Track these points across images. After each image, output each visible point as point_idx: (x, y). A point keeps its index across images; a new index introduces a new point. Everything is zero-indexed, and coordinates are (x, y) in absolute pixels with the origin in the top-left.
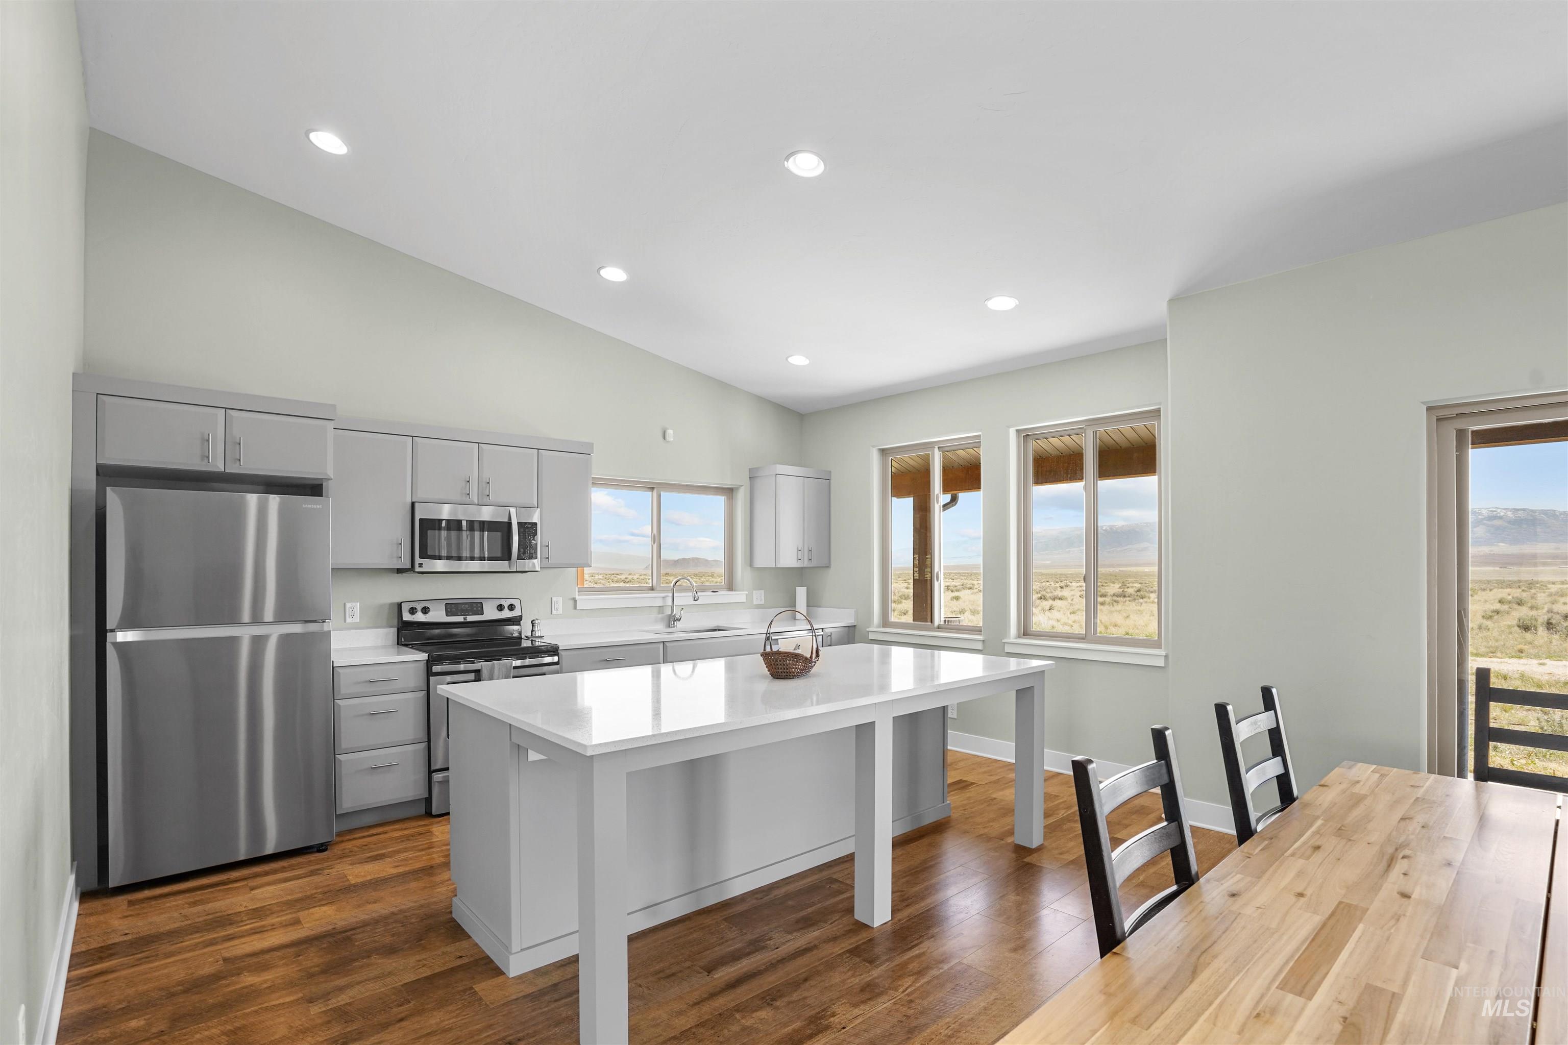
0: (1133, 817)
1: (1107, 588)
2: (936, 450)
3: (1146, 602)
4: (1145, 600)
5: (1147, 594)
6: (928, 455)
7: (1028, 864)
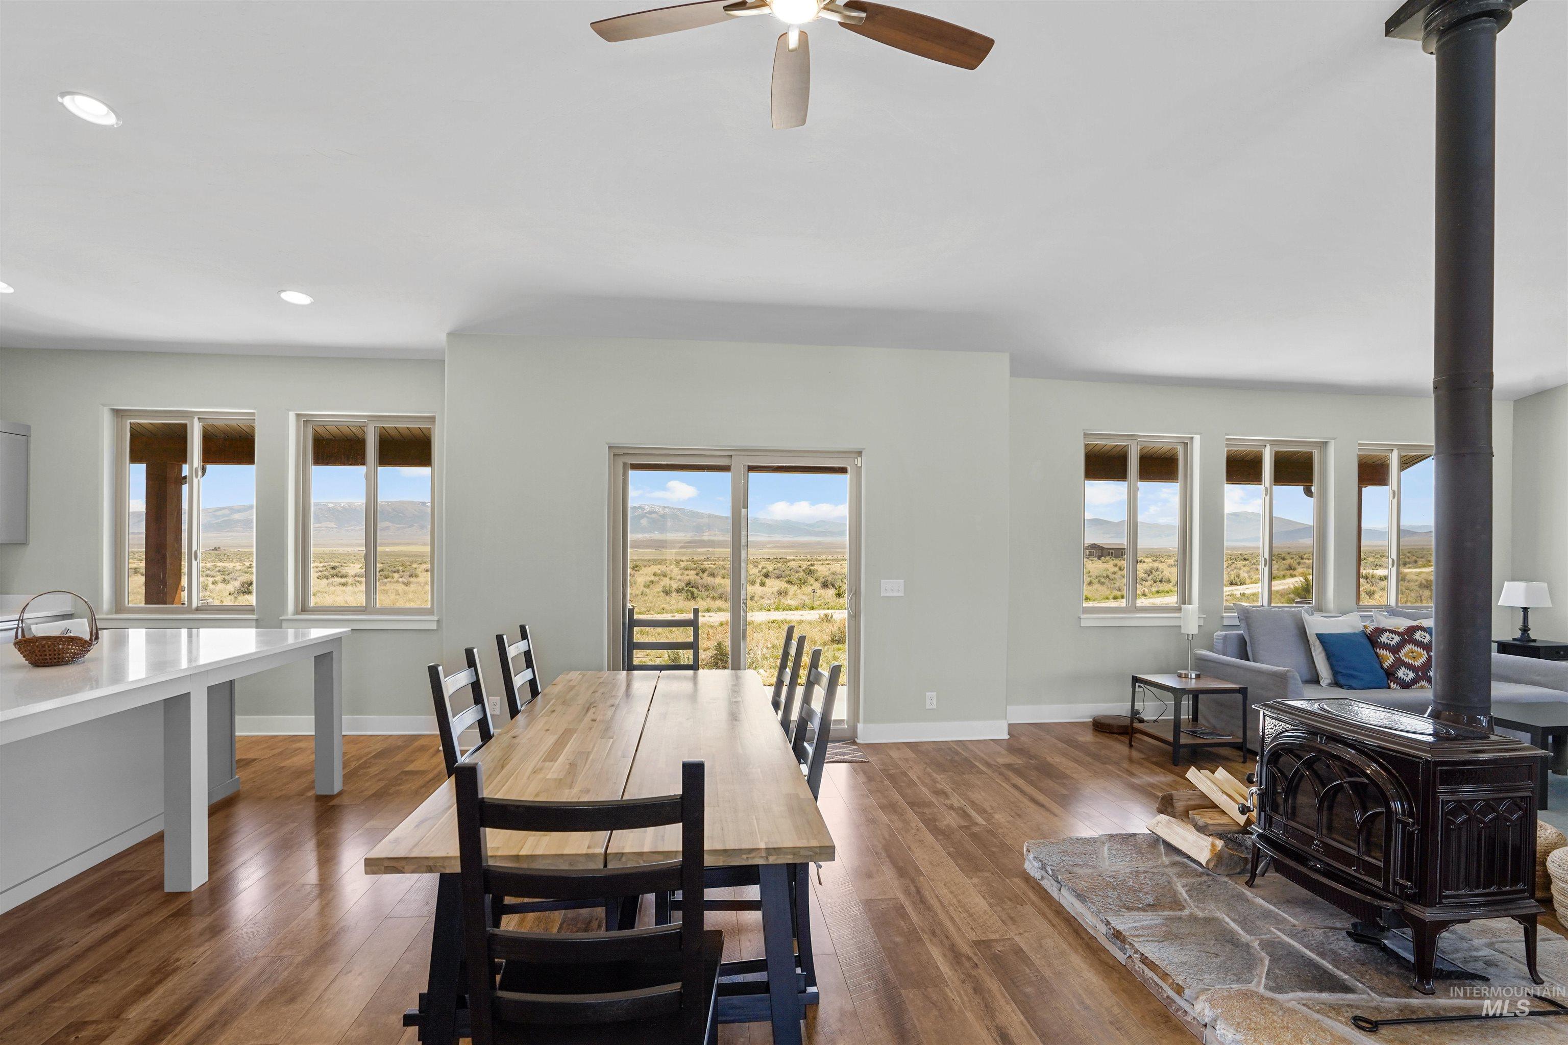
0: (417, 754)
1: (346, 568)
2: (196, 421)
3: (390, 582)
4: (388, 579)
5: (391, 574)
6: (185, 426)
7: (334, 806)
